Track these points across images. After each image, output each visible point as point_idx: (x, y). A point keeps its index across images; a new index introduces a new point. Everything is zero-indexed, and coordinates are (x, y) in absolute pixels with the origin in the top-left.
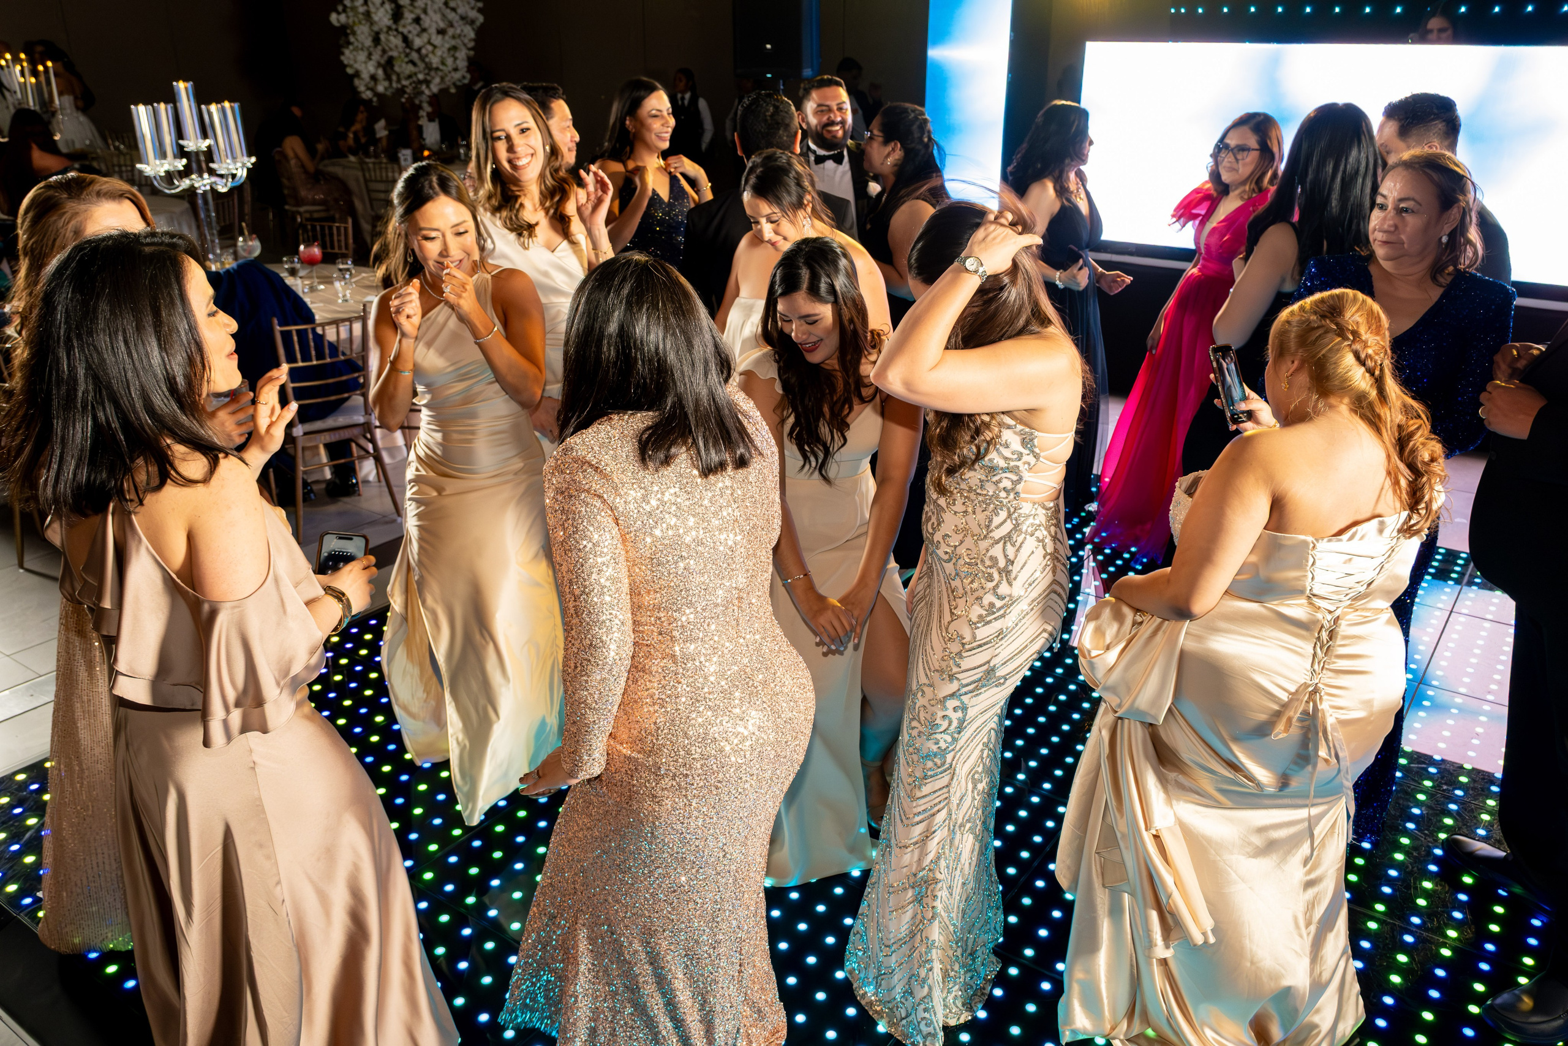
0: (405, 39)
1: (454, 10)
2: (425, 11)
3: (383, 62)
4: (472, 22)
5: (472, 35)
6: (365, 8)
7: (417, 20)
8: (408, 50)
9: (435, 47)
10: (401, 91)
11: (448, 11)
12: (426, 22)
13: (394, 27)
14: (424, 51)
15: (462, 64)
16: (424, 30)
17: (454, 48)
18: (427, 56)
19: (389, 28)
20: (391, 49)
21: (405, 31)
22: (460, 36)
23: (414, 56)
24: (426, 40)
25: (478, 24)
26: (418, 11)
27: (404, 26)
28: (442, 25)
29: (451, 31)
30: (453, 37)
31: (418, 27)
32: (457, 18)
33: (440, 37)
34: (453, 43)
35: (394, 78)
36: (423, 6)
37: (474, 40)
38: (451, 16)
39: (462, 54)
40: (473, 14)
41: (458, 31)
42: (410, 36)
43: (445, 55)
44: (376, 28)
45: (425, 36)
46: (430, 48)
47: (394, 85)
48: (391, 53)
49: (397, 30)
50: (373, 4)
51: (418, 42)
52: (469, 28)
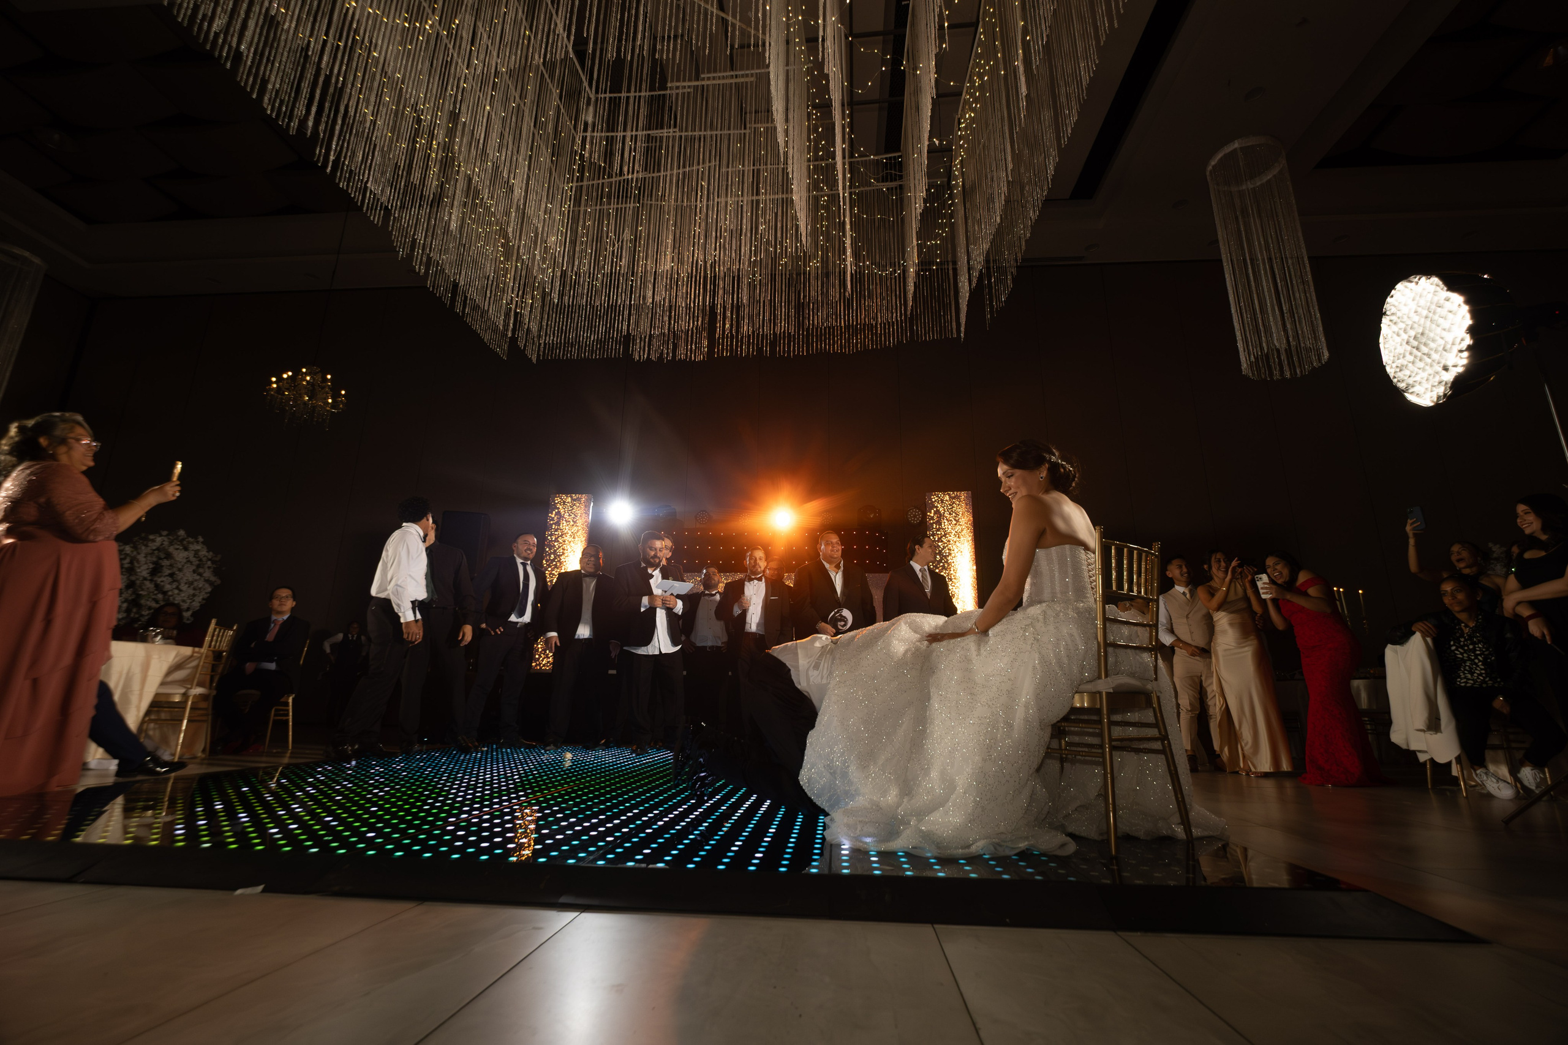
0: (157, 586)
1: (200, 575)
2: (180, 570)
3: (130, 598)
5: (209, 590)
6: (129, 565)
7: (171, 575)
8: (156, 592)
9: (180, 590)
10: (138, 620)
11: (195, 575)
12: (180, 575)
13: (149, 578)
14: (170, 593)
15: (196, 605)
16: (174, 581)
17: (194, 595)
18: (172, 596)
19: (145, 579)
20: (143, 590)
21: (159, 580)
22: (200, 589)
23: (160, 596)
24: (174, 587)
25: (216, 584)
26: (175, 569)
27: (160, 577)
29: (196, 584)
30: (194, 589)
31: (170, 579)
32: (202, 579)
33: (187, 586)
34: (191, 592)
35: (134, 610)
36: (180, 567)
37: (210, 593)
38: (198, 577)
39: (199, 599)
40: (213, 579)
41: (200, 586)
42: (162, 584)
43: (185, 598)
44: (133, 578)
45: (175, 585)
46: (176, 591)
47: (132, 615)
48: (141, 592)
49: (151, 581)
50: (138, 561)
51: (168, 587)
52: (207, 586)
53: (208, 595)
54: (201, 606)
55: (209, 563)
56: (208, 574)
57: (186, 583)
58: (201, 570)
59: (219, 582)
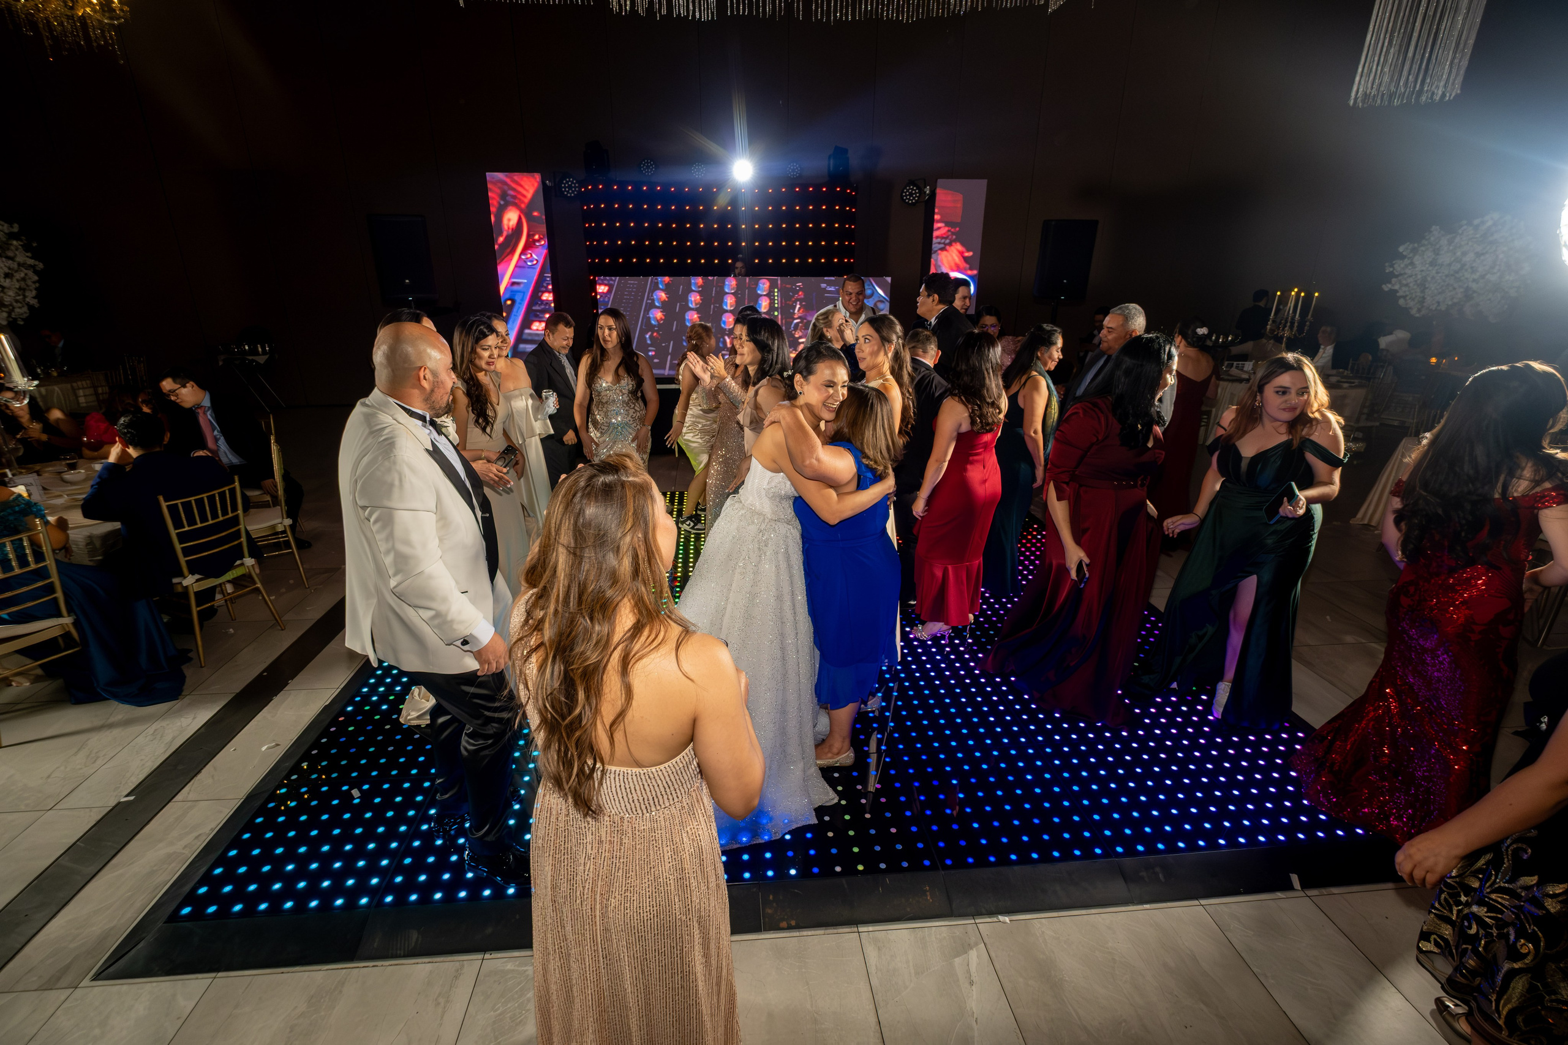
1: (12, 259)
4: (33, 267)
5: (36, 278)
15: (34, 302)
17: (23, 289)
22: (24, 279)
25: (40, 270)
28: (7, 270)
33: (8, 280)
37: (39, 282)
39: (31, 294)
40: (31, 262)
41: (22, 275)
52: (30, 273)
53: (37, 285)
54: (39, 302)
55: (15, 242)
56: (22, 257)
57: (5, 278)
58: (10, 254)
59: (41, 266)
